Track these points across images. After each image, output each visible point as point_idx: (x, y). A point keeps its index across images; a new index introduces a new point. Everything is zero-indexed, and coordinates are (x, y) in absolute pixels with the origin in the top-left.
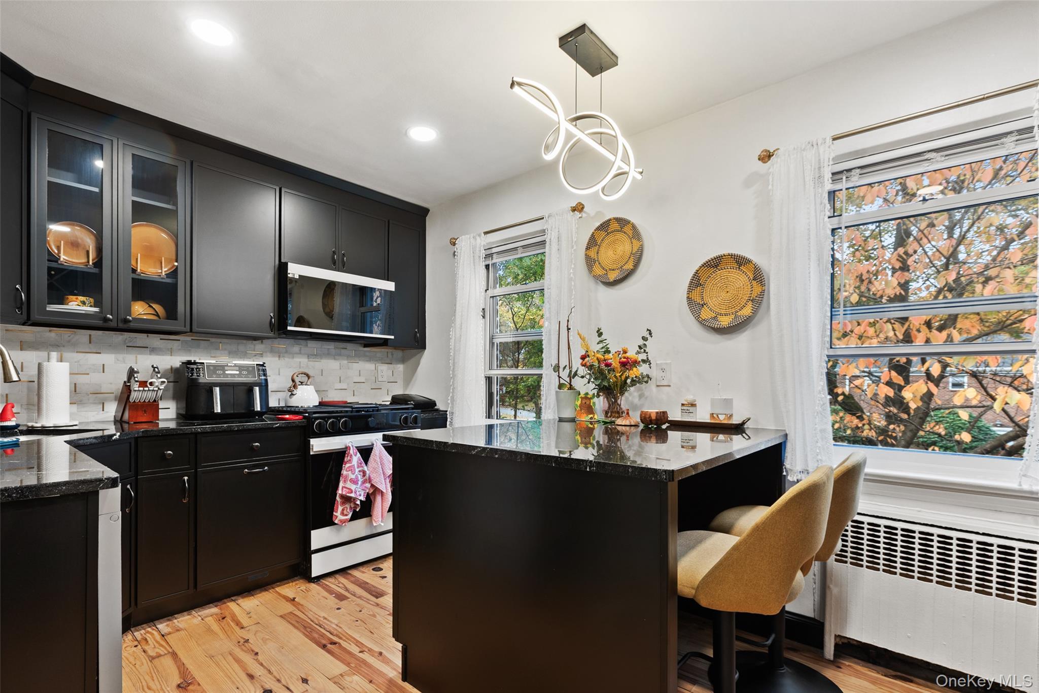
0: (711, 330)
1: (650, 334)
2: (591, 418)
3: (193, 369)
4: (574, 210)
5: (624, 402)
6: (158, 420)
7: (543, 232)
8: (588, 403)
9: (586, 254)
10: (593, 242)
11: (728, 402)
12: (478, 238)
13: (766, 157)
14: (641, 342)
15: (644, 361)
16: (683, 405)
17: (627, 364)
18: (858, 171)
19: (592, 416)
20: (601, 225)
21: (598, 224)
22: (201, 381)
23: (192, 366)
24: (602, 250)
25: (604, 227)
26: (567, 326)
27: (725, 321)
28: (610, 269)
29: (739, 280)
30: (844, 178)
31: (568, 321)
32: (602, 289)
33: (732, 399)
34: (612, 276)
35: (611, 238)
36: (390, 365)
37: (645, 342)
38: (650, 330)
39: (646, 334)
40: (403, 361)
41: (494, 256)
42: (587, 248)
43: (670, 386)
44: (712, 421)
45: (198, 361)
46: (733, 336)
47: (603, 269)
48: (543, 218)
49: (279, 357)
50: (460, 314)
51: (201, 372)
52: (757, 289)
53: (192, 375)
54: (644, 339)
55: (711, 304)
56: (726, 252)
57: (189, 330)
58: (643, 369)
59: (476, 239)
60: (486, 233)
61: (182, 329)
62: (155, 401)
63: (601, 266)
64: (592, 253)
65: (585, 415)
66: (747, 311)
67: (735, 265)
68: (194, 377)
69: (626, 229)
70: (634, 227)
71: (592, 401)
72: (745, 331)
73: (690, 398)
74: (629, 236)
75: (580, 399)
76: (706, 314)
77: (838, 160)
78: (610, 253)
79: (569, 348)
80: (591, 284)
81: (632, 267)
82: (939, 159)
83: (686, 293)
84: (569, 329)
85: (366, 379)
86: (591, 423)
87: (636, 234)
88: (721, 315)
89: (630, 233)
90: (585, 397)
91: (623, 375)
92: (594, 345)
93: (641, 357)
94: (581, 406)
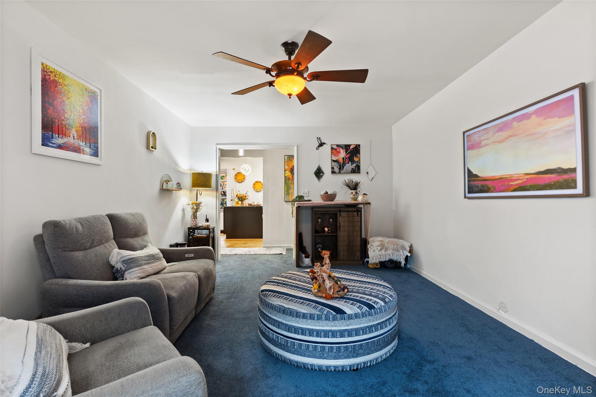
0: (256, 191)
1: (248, 192)
2: (238, 205)
4: (233, 169)
5: (244, 202)
7: (226, 171)
10: (236, 175)
11: (259, 202)
14: (246, 193)
17: (245, 197)
21: (237, 172)
26: (233, 190)
27: (258, 190)
29: (260, 185)
32: (238, 183)
34: (240, 182)
35: (239, 175)
43: (250, 200)
47: (238, 180)
52: (262, 186)
56: (258, 180)
58: (247, 197)
64: (236, 177)
66: (261, 189)
67: (259, 183)
69: (242, 174)
70: (244, 174)
73: (254, 201)
74: (243, 176)
76: (255, 189)
78: (239, 178)
79: (233, 193)
80: (235, 182)
81: (244, 181)
83: (253, 186)
90: (237, 202)
91: (245, 198)
92: (238, 194)
93: (246, 195)
94: (236, 203)
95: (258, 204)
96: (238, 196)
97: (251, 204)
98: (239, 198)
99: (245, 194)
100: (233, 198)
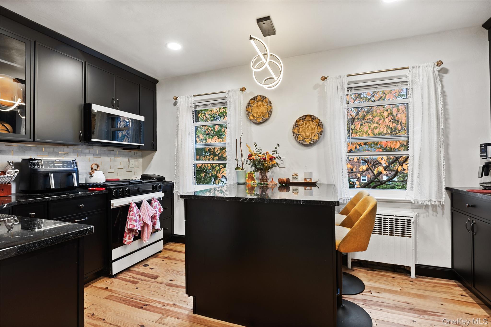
0: (302, 145)
1: (279, 146)
2: (254, 182)
3: (34, 163)
4: (241, 90)
5: (269, 174)
6: (11, 194)
7: (225, 98)
8: (252, 176)
9: (246, 110)
10: (249, 105)
11: (311, 174)
12: (190, 98)
13: (324, 79)
14: (274, 149)
15: (277, 157)
16: (293, 175)
17: (271, 159)
18: (354, 88)
19: (254, 181)
20: (254, 98)
21: (251, 97)
22: (39, 170)
23: (34, 162)
24: (254, 108)
25: (255, 99)
26: (240, 142)
27: (308, 141)
28: (257, 117)
29: (313, 125)
30: (349, 90)
31: (240, 139)
32: (254, 127)
33: (312, 173)
34: (259, 120)
35: (258, 104)
36: (135, 159)
37: (276, 149)
38: (278, 144)
39: (277, 146)
40: (142, 157)
41: (197, 107)
42: (247, 107)
43: (285, 168)
44: (305, 182)
45: (36, 158)
46: (310, 147)
47: (254, 117)
48: (226, 92)
49: (78, 155)
50: (181, 134)
51: (40, 165)
52: (320, 129)
53: (34, 166)
54: (276, 148)
55: (302, 134)
56: (308, 114)
57: (33, 140)
58: (276, 161)
59: (189, 98)
60: (194, 96)
61: (29, 139)
62: (9, 183)
63: (253, 116)
64: (249, 110)
65: (251, 181)
66: (316, 138)
67: (311, 119)
68: (35, 168)
69: (265, 100)
70: (269, 100)
71: (254, 175)
72: (315, 145)
73: (296, 172)
74: (266, 104)
75: (248, 174)
76: (300, 138)
77: (349, 83)
78: (257, 110)
79: (241, 151)
80: (248, 123)
81: (268, 117)
82: (379, 88)
83: (292, 129)
84: (241, 143)
85: (124, 167)
86: (254, 185)
87: (269, 103)
88: (306, 139)
89: (267, 102)
90: (251, 173)
91: (270, 163)
92: (254, 150)
93: (275, 156)
94: (248, 177)
95: (308, 180)
96: (252, 157)
97: (288, 179)
98: (255, 163)
99: (270, 153)
100: (240, 163)
